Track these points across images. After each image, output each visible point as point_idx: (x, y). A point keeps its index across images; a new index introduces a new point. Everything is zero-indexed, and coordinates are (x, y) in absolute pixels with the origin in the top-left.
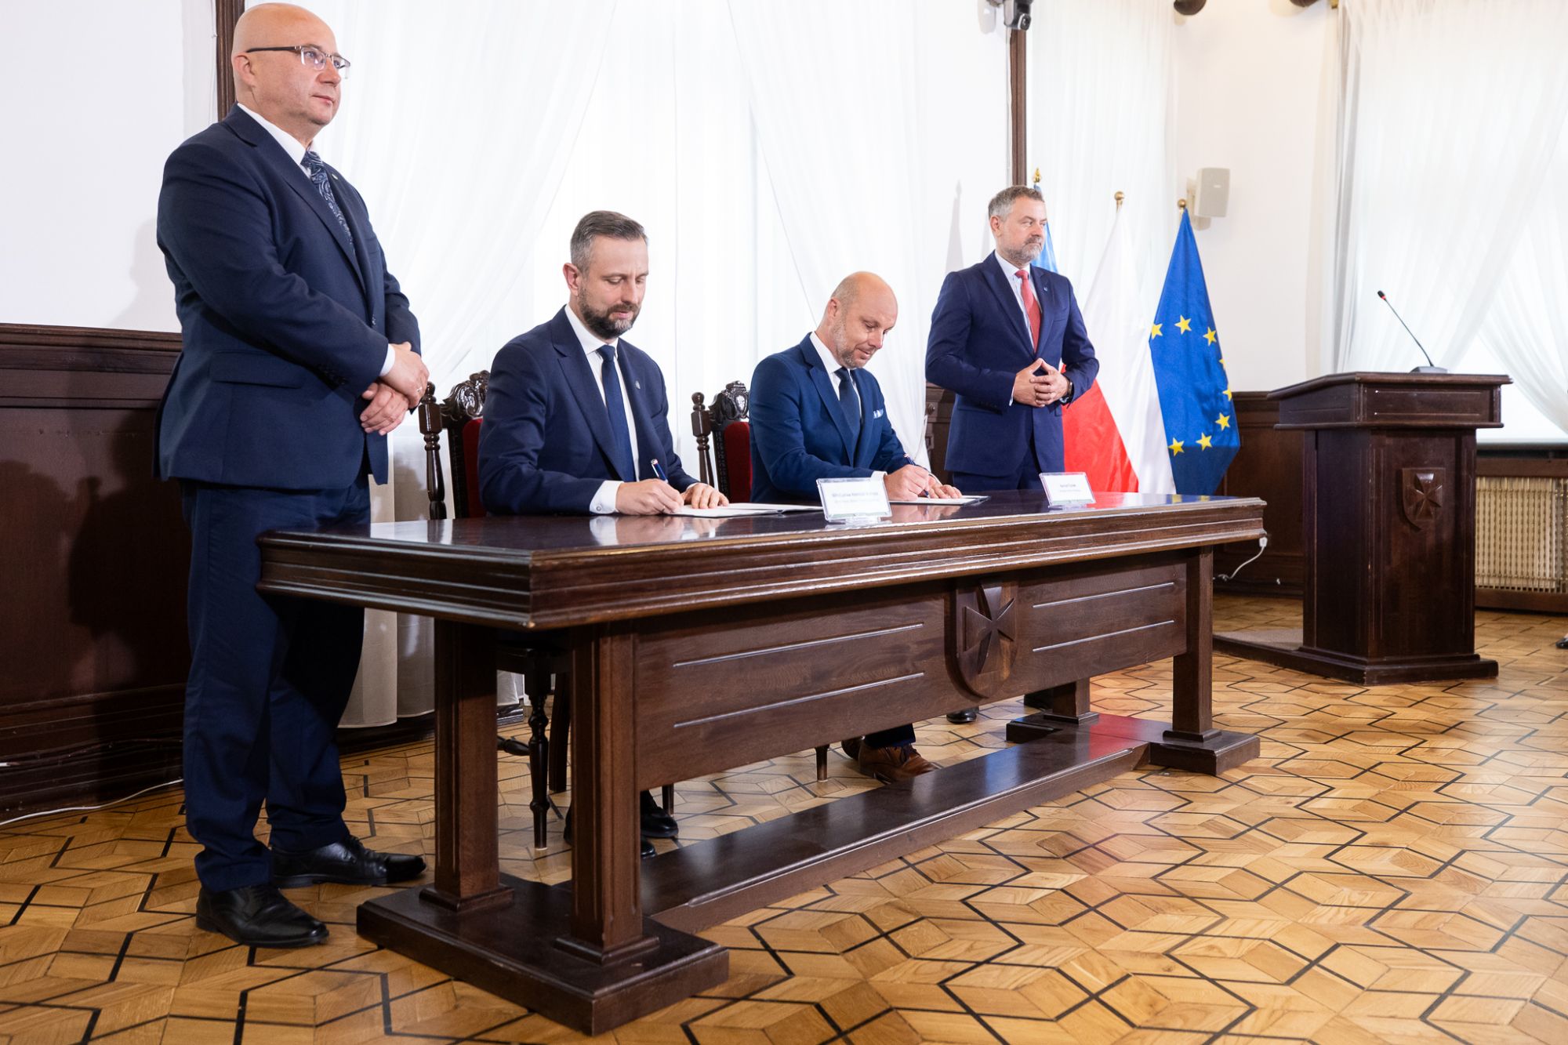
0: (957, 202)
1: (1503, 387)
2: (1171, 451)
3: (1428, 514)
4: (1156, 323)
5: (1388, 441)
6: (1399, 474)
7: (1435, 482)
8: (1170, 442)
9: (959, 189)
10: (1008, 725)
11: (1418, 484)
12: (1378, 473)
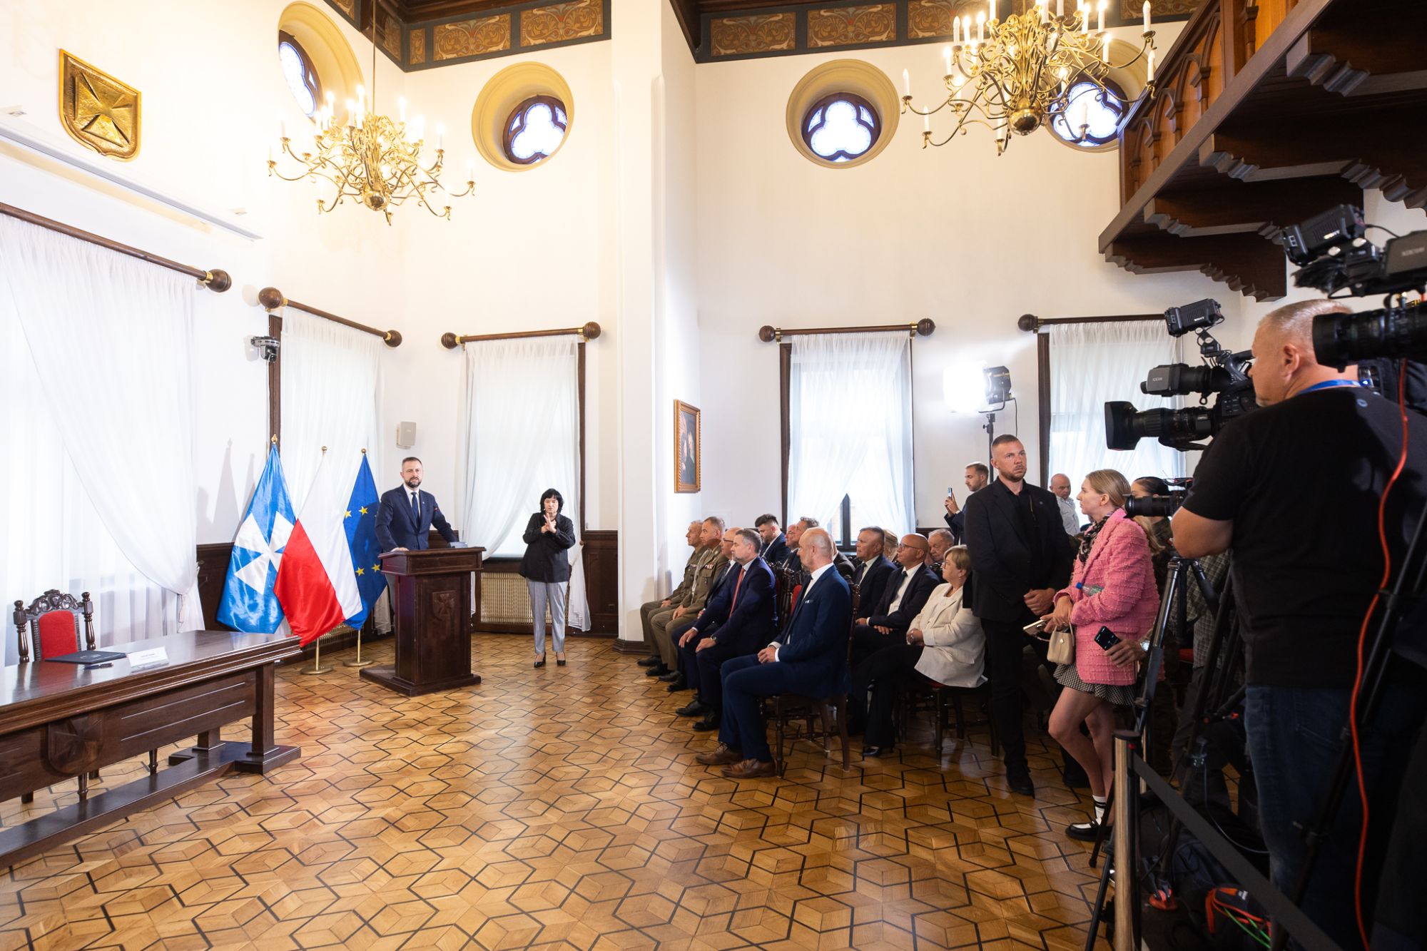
0: (228, 451)
1: (483, 553)
2: (356, 574)
3: (446, 612)
4: (348, 510)
5: (425, 581)
6: (431, 595)
7: (450, 598)
8: (355, 569)
9: (230, 443)
10: (170, 757)
11: (440, 599)
12: (419, 596)
